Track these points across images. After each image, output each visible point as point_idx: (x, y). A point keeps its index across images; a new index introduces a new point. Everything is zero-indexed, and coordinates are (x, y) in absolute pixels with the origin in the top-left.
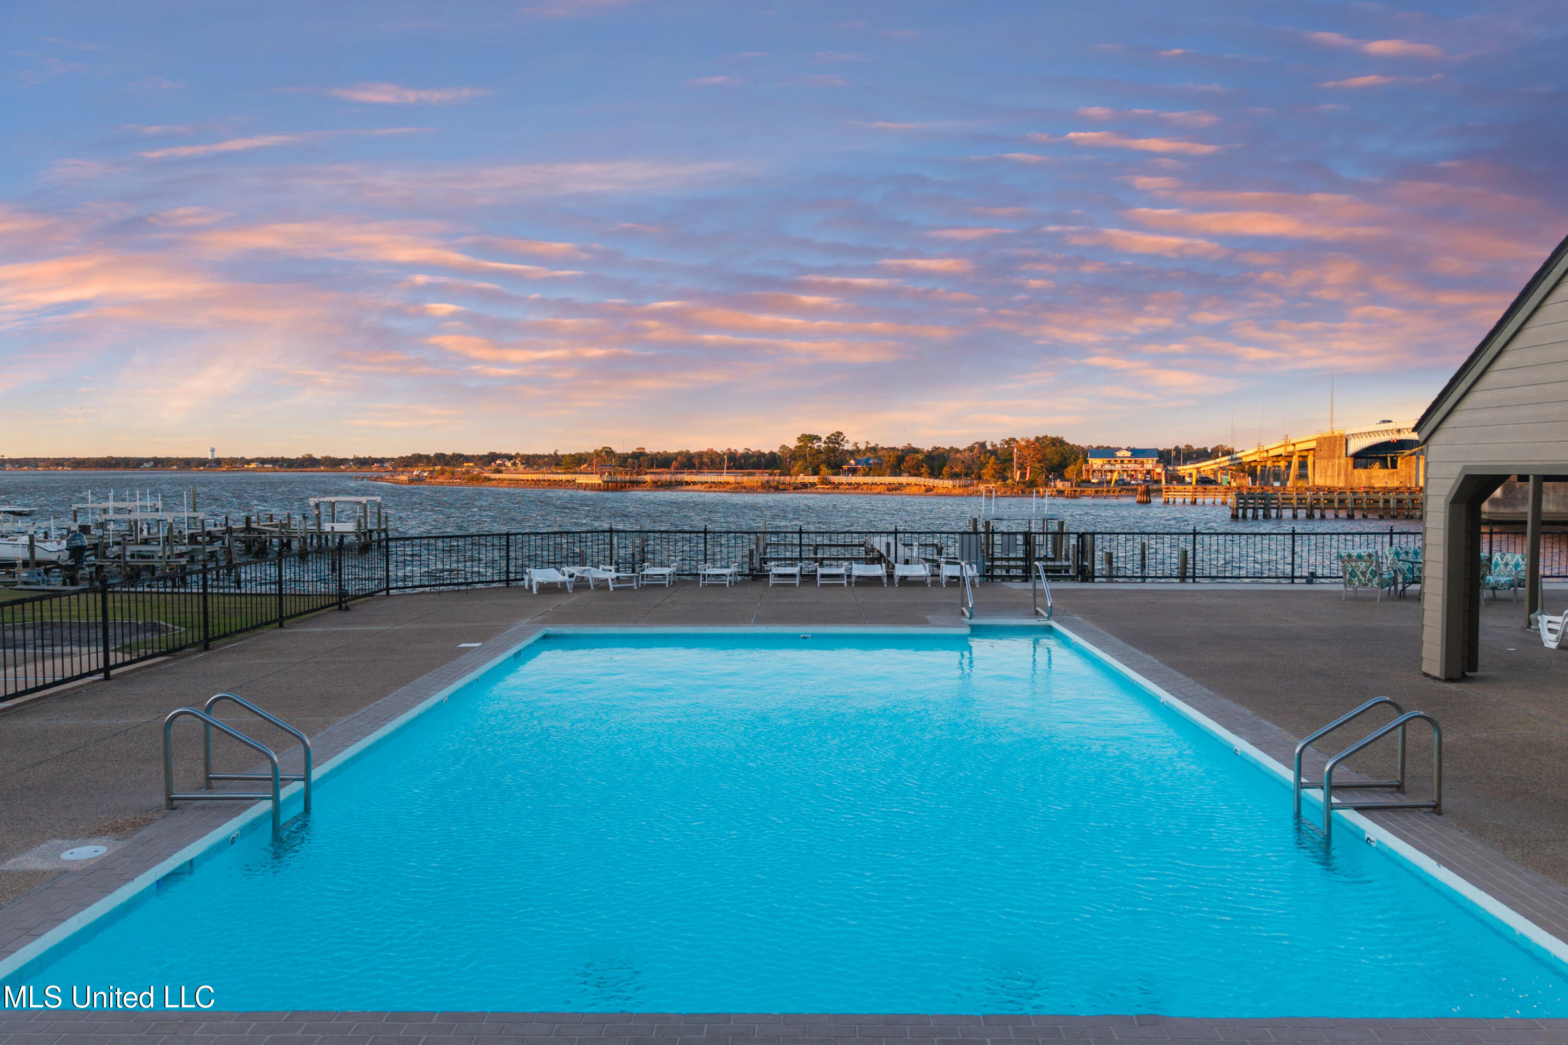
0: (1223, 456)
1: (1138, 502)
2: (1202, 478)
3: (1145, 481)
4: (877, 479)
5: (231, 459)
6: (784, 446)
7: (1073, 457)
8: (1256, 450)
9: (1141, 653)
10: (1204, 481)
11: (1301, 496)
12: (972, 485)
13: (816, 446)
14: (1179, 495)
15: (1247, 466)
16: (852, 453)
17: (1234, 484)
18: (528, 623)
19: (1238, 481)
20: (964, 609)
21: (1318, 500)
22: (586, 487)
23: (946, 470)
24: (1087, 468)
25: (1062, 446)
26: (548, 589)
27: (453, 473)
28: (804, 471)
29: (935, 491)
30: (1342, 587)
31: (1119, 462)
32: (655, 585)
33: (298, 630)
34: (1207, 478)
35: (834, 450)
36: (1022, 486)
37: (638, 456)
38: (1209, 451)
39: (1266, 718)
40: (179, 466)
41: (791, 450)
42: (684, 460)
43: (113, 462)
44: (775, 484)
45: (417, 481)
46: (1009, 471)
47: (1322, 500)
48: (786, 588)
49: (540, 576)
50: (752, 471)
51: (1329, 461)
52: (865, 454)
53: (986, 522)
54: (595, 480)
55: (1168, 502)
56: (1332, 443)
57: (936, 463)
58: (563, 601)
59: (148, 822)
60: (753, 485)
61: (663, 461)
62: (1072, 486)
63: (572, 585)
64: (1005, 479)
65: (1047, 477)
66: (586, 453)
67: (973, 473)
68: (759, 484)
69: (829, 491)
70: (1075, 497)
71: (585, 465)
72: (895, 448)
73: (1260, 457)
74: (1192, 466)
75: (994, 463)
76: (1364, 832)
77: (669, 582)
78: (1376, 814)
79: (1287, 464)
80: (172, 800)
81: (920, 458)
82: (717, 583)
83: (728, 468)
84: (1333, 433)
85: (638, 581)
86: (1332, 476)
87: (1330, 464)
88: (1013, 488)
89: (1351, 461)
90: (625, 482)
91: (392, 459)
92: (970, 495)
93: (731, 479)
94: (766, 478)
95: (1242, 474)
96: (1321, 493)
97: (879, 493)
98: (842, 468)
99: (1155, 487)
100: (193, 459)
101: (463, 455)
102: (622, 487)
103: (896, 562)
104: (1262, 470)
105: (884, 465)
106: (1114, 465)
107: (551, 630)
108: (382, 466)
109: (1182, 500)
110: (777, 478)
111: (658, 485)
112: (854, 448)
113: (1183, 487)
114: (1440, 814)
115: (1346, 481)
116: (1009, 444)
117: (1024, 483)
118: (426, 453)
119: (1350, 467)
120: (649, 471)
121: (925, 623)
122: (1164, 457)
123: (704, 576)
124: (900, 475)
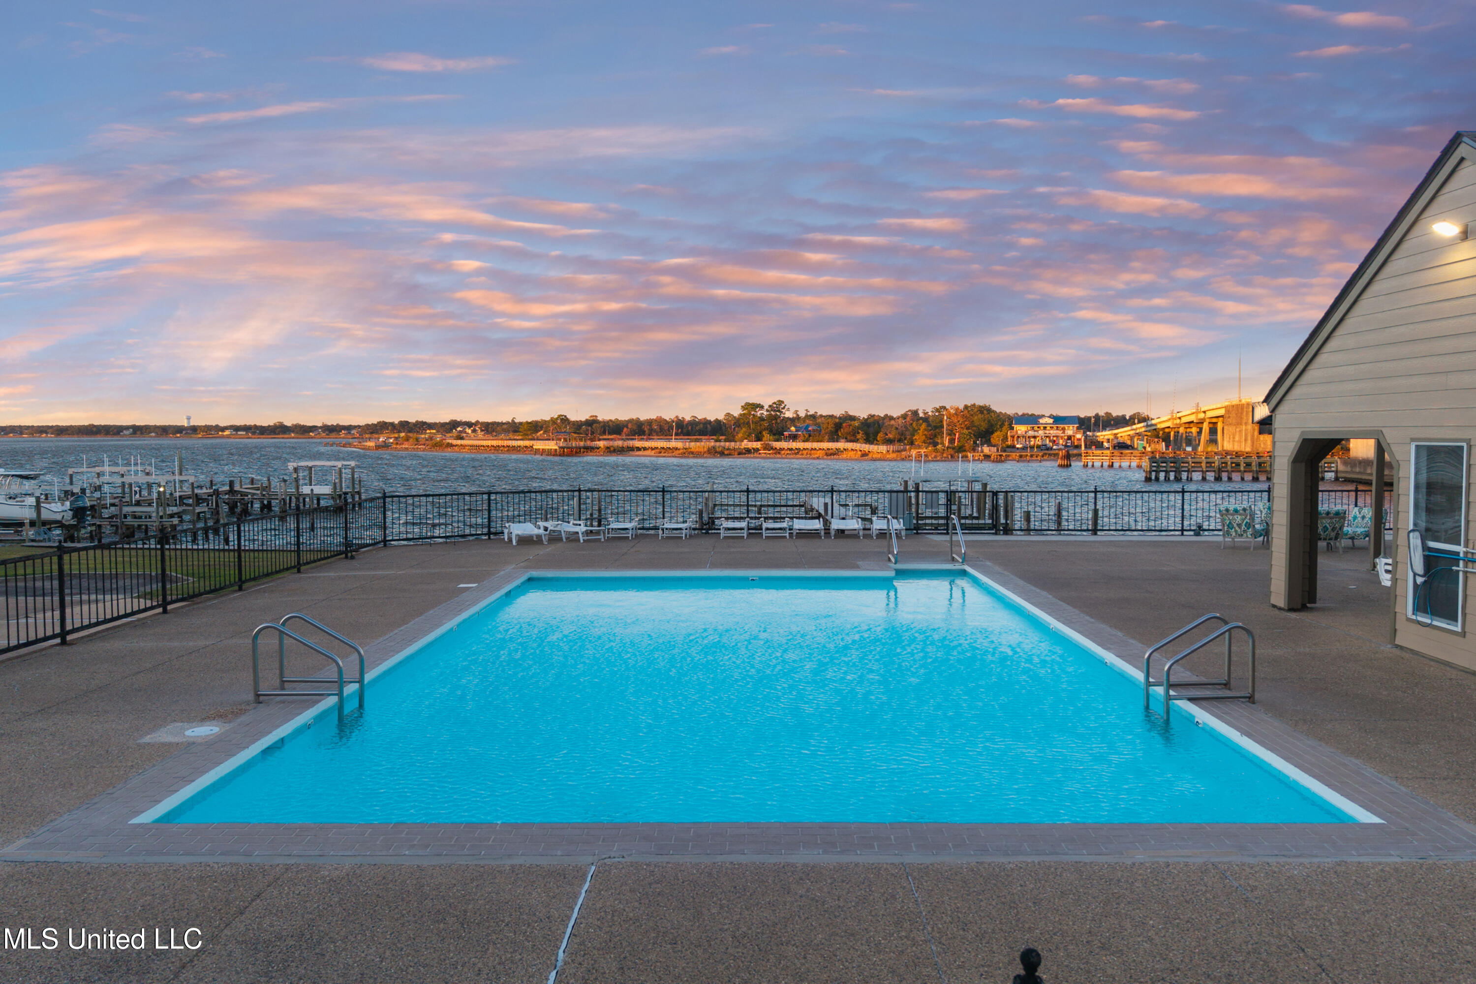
0: (1139, 422)
1: (1059, 466)
2: (1119, 443)
3: (1066, 446)
4: (815, 445)
5: (206, 426)
6: (729, 413)
7: (999, 423)
8: (1170, 417)
9: (1038, 590)
10: (1121, 446)
11: (1209, 460)
12: (905, 450)
13: (758, 414)
14: (1098, 458)
15: (1161, 432)
16: (793, 421)
17: (1149, 449)
18: (513, 569)
19: (1153, 446)
20: (890, 556)
21: (1226, 463)
22: (543, 452)
23: (880, 436)
24: (1012, 434)
25: (989, 413)
26: (526, 541)
27: (417, 440)
28: (748, 437)
29: (870, 456)
30: (1221, 539)
31: (1042, 428)
32: (620, 537)
33: (314, 575)
34: (1124, 443)
35: (776, 418)
36: (951, 451)
37: (592, 423)
38: (1128, 418)
39: (1134, 638)
40: (157, 433)
41: (735, 417)
42: (635, 427)
43: (94, 429)
44: (720, 449)
45: (383, 447)
46: (939, 437)
47: (1229, 463)
48: (736, 540)
49: (519, 529)
50: (698, 437)
51: (1236, 428)
52: (804, 421)
53: (916, 484)
54: (552, 445)
55: (1087, 466)
56: (1240, 411)
57: (871, 430)
58: (540, 551)
59: (242, 712)
60: (700, 450)
61: (615, 428)
62: (998, 450)
63: (547, 538)
64: (935, 444)
65: (975, 443)
66: (542, 420)
67: (905, 439)
68: (705, 449)
69: (772, 456)
70: (1001, 461)
71: (541, 432)
72: (833, 415)
73: (1173, 424)
74: (1110, 432)
75: (925, 430)
76: (1194, 717)
77: (632, 535)
78: (1204, 703)
79: (1198, 430)
80: (259, 695)
81: (857, 424)
82: (674, 537)
83: (676, 434)
84: (1240, 401)
85: (604, 533)
86: (1240, 442)
87: (1238, 430)
88: (943, 453)
89: (1257, 428)
90: (580, 448)
91: (359, 427)
92: (903, 460)
93: (679, 444)
94: (712, 443)
95: (1156, 440)
96: (1229, 457)
97: (818, 458)
98: (783, 435)
99: (1075, 451)
100: (170, 426)
101: (425, 422)
102: (576, 452)
103: (832, 517)
104: (1175, 435)
105: (823, 432)
106: (1037, 431)
107: (535, 573)
108: (350, 433)
109: (1100, 464)
110: (722, 444)
111: (610, 451)
112: (795, 416)
113: (1101, 452)
114: (1254, 703)
115: (1253, 446)
116: (939, 412)
117: (953, 448)
118: (391, 421)
119: (1256, 433)
120: (601, 437)
121: (856, 567)
122: (1084, 424)
123: (663, 530)
124: (837, 441)
